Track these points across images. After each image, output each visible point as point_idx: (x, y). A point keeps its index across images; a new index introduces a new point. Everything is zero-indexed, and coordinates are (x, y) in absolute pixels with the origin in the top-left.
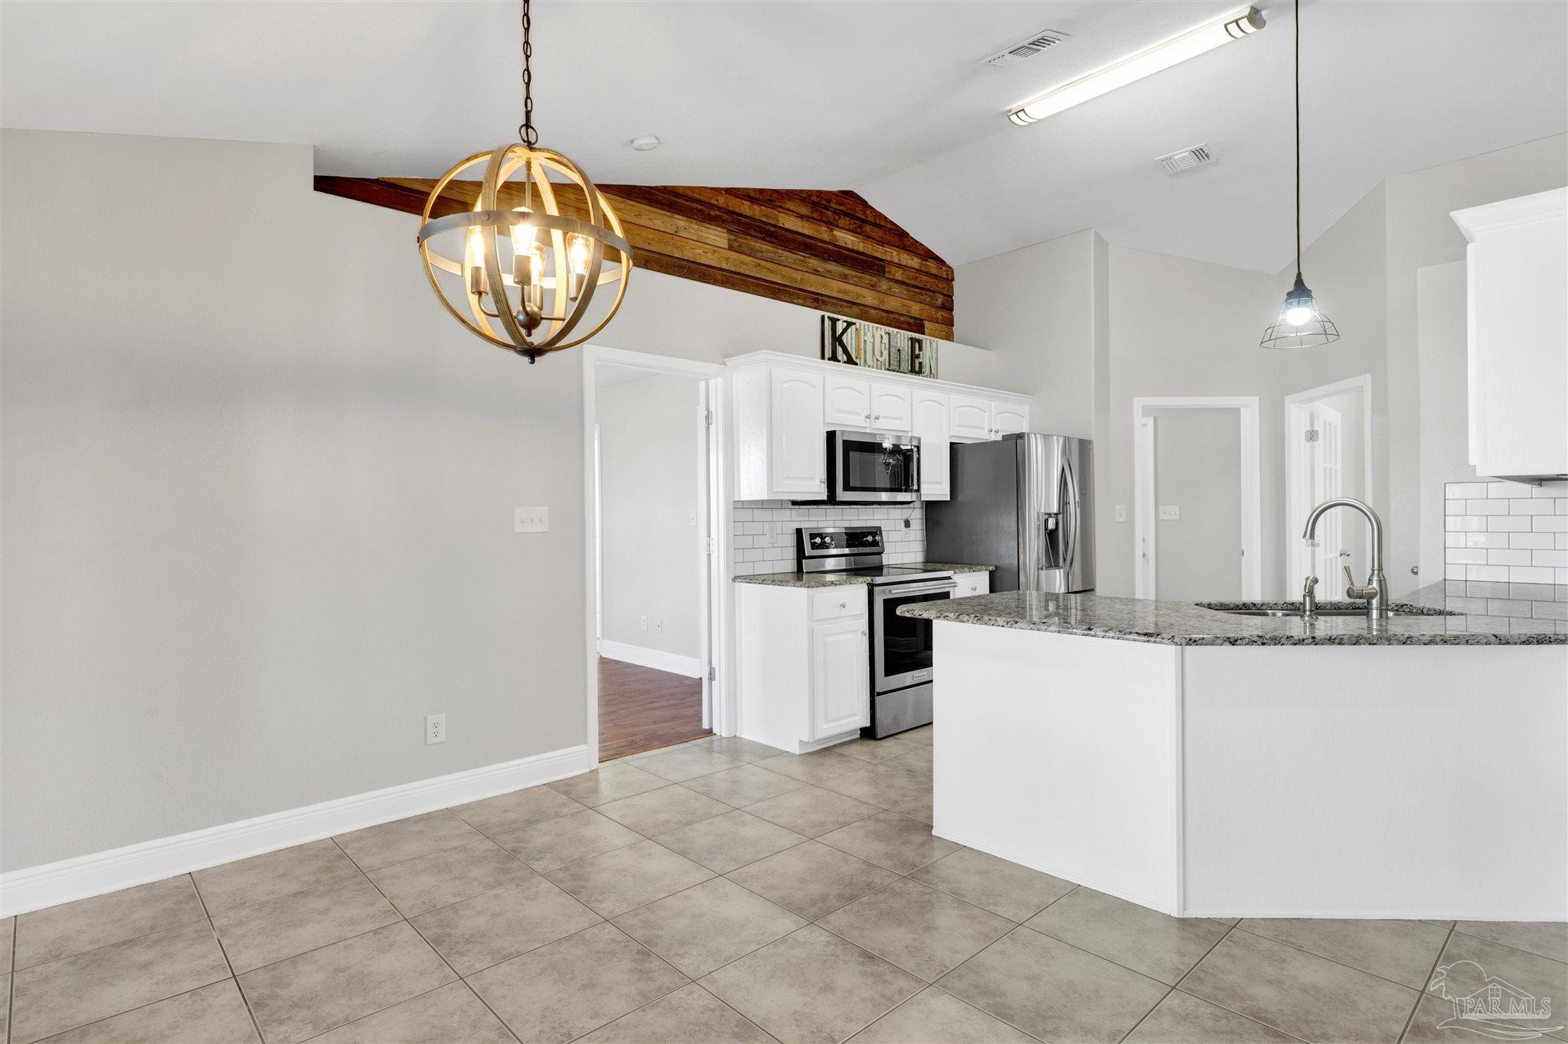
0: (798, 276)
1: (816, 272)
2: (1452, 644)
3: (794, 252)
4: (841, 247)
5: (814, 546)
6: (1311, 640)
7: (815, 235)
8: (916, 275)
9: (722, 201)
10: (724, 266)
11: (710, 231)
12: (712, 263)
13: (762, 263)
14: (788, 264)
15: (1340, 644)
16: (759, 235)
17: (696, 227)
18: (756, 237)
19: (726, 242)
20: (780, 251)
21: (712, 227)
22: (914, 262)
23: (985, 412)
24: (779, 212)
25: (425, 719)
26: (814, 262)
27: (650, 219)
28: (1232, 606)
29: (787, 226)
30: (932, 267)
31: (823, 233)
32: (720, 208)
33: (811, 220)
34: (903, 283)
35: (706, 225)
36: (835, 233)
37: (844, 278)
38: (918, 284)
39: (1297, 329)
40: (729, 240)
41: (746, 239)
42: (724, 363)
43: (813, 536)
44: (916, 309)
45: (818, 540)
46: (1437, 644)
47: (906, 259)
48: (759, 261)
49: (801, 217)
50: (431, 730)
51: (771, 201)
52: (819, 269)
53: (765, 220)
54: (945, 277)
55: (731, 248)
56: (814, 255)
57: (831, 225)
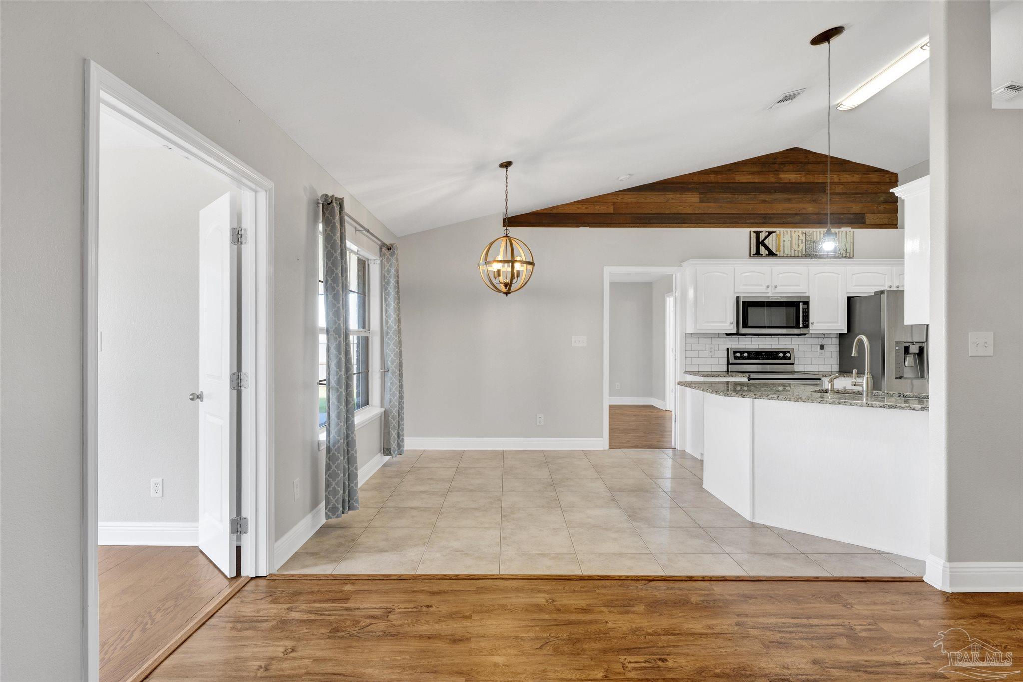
0: (750, 207)
1: (765, 202)
2: (843, 405)
3: (748, 194)
4: (786, 183)
5: (735, 358)
6: (776, 398)
7: (764, 181)
8: (857, 186)
9: (696, 179)
10: (697, 212)
11: (688, 196)
12: (689, 212)
13: (723, 205)
14: (743, 202)
15: (789, 400)
16: (721, 190)
17: (679, 196)
18: (720, 192)
19: (699, 199)
20: (737, 196)
21: (690, 194)
22: (856, 178)
23: (886, 275)
24: (736, 175)
25: (536, 415)
26: (763, 197)
27: (652, 199)
28: (851, 392)
29: (741, 181)
30: (874, 178)
31: (771, 178)
32: (694, 183)
33: (761, 173)
34: (843, 194)
35: (686, 193)
36: (781, 176)
37: (789, 201)
38: (858, 191)
39: (828, 252)
40: (700, 198)
41: (712, 195)
42: (681, 266)
43: (735, 352)
44: (856, 208)
45: (738, 355)
46: (835, 404)
47: (845, 178)
48: (721, 205)
49: (753, 173)
50: (538, 420)
51: (730, 170)
52: (767, 200)
53: (726, 182)
54: (888, 181)
55: (702, 201)
56: (764, 192)
57: (777, 172)
